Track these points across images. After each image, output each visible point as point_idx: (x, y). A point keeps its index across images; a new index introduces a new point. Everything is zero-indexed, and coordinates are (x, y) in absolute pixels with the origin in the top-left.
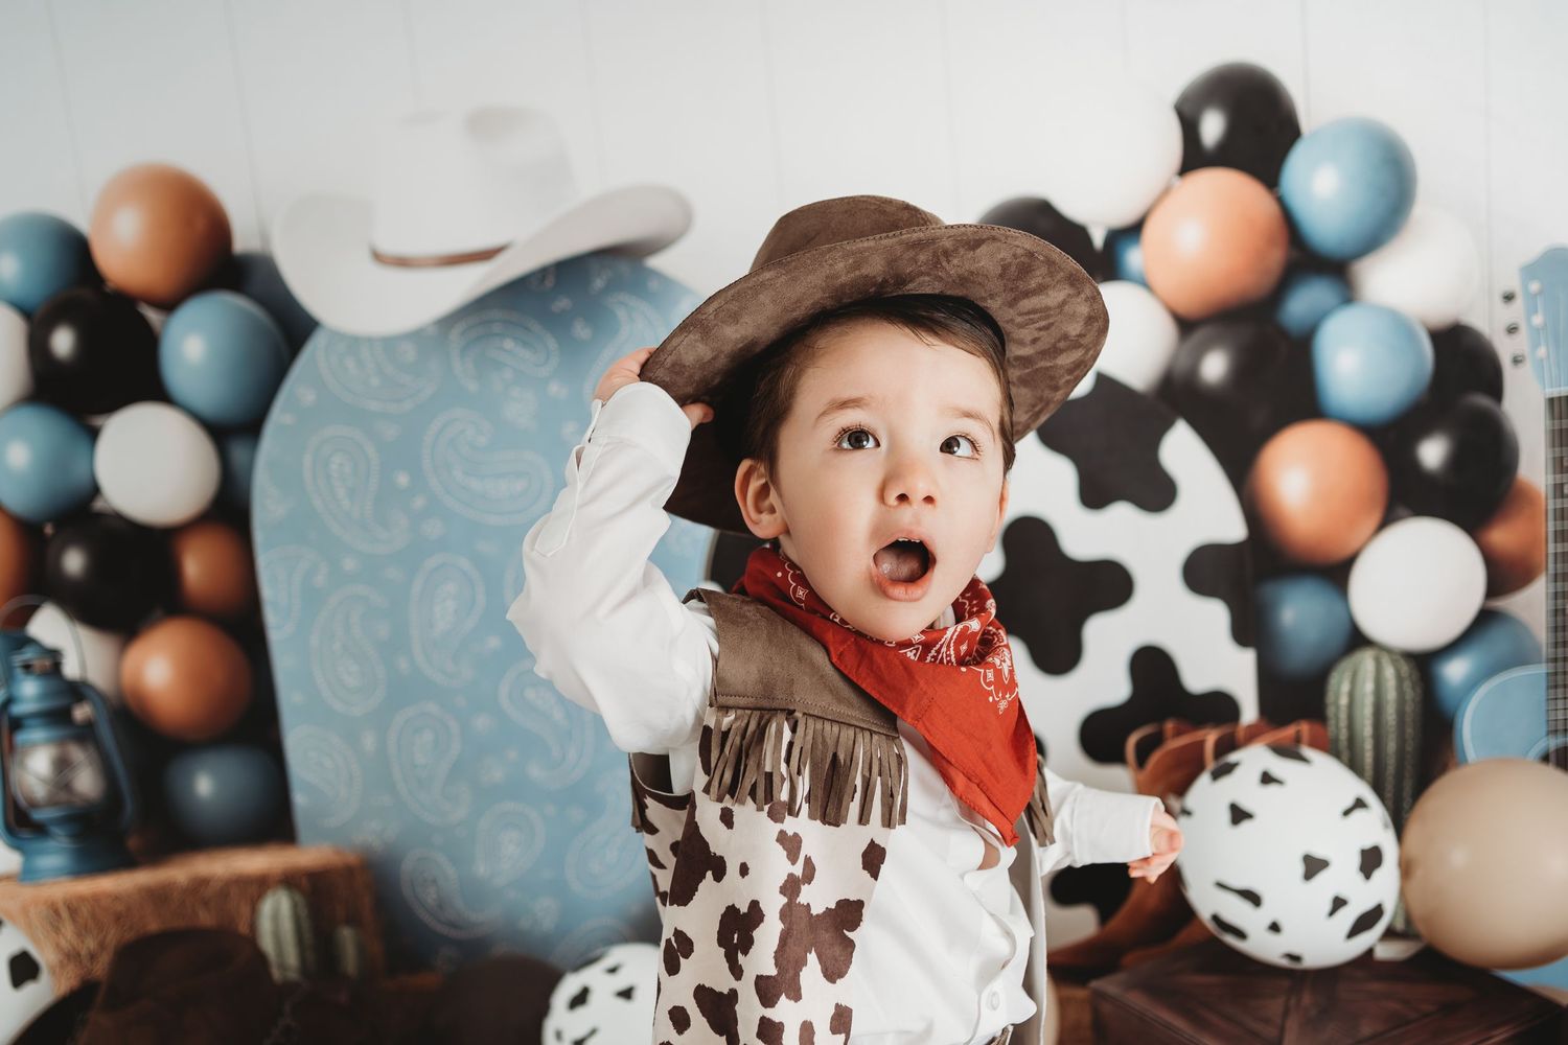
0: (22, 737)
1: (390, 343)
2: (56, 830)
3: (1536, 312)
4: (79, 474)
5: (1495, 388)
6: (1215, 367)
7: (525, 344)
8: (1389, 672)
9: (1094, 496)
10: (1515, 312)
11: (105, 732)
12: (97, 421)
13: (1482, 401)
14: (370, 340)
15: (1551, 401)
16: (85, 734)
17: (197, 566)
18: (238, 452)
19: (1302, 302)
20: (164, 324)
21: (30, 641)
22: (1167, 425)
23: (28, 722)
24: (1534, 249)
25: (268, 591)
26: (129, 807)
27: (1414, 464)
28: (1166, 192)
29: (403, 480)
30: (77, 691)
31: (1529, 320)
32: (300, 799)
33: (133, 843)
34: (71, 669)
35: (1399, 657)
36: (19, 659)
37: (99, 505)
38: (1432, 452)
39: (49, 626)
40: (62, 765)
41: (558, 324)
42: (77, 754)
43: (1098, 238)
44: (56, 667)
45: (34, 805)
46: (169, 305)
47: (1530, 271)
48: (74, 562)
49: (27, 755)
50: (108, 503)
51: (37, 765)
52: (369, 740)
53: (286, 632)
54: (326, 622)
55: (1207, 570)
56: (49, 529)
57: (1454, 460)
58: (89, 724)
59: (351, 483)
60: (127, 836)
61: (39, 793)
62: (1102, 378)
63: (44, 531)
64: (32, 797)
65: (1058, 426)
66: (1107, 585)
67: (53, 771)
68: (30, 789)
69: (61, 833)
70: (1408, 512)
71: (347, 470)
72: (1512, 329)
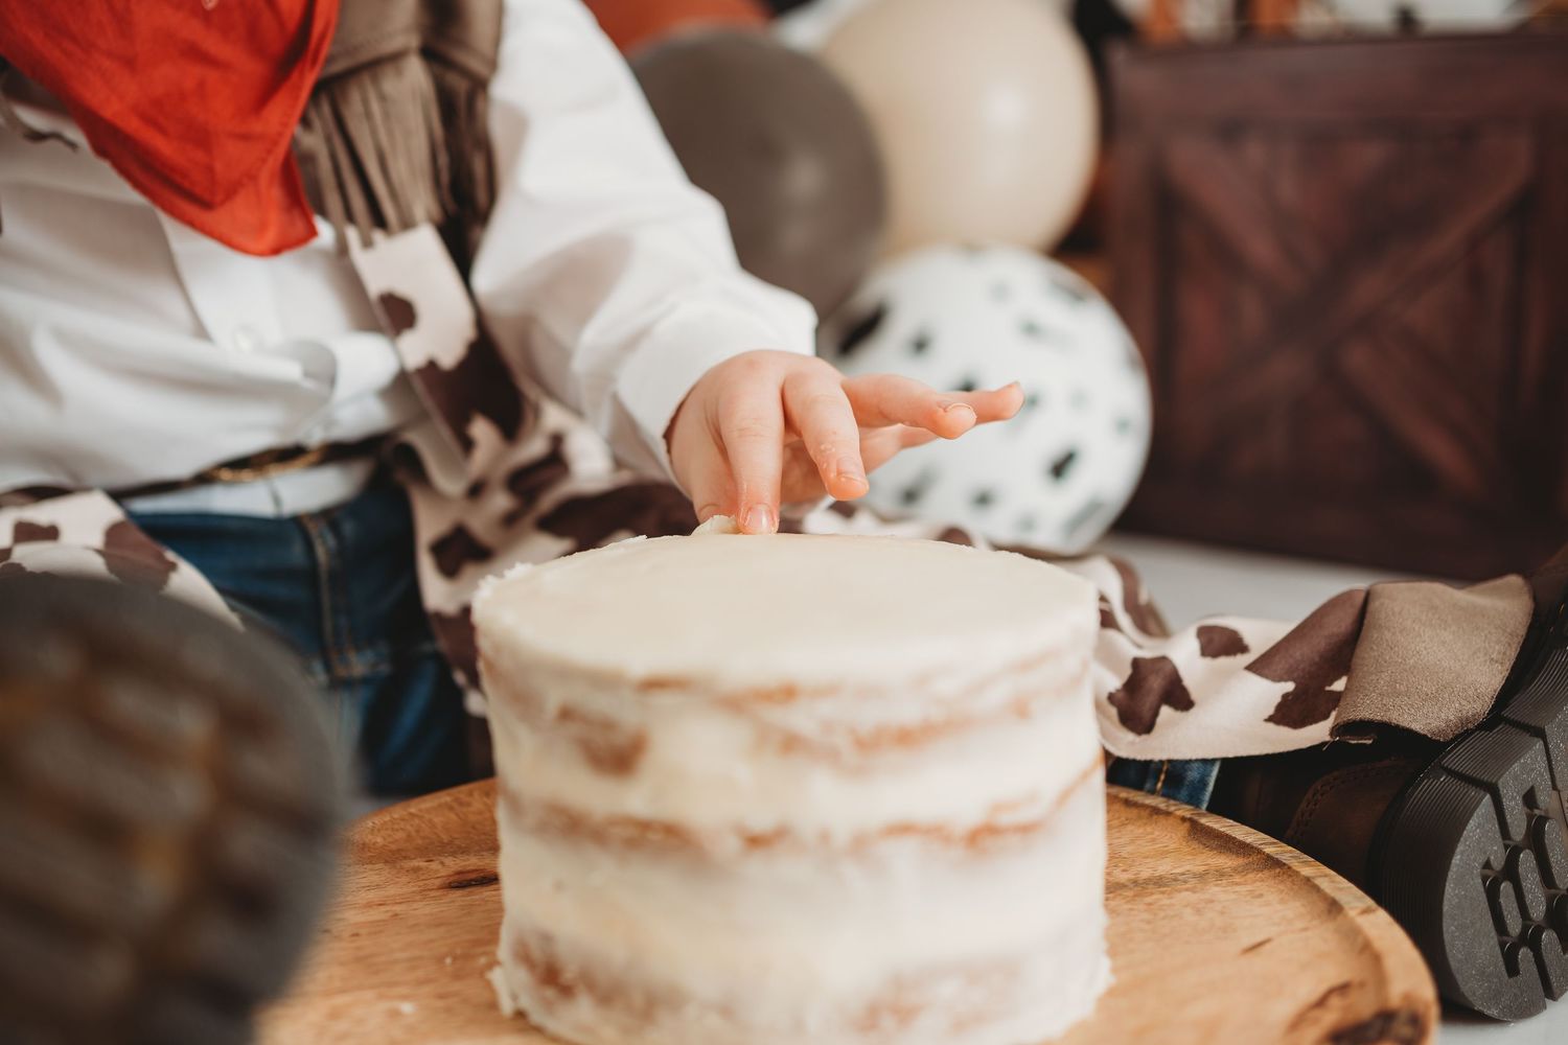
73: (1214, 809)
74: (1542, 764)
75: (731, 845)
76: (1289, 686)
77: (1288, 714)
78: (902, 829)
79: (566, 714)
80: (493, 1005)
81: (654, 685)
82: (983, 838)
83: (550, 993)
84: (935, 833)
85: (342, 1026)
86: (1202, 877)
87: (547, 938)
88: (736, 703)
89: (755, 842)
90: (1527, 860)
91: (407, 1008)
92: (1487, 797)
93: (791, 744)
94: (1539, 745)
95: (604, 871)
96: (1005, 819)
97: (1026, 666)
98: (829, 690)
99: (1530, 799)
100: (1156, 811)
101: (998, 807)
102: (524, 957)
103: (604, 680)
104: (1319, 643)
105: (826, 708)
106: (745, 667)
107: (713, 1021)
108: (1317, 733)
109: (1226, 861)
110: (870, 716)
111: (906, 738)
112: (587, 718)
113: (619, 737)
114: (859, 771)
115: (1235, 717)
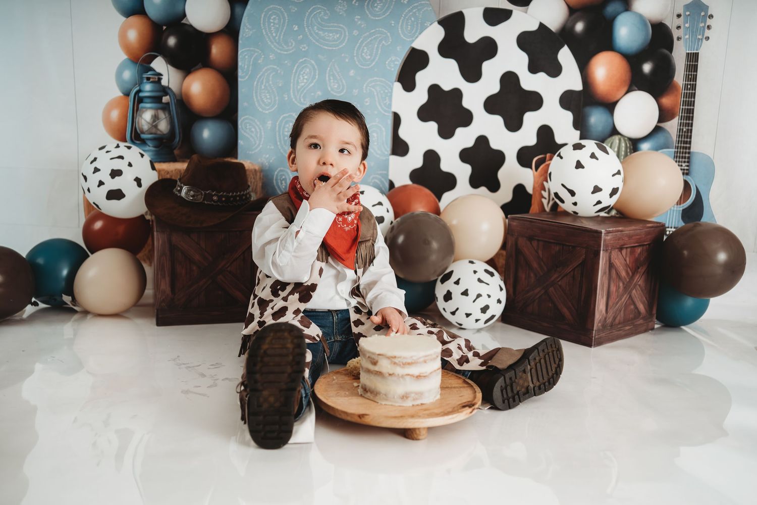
0: (142, 105)
2: (149, 143)
3: (687, 23)
4: (180, 8)
5: (670, 48)
6: (579, 27)
8: (623, 145)
9: (533, 68)
10: (680, 21)
11: (173, 108)
13: (666, 52)
15: (688, 54)
16: (166, 108)
17: (217, 50)
18: (238, 10)
19: (612, 8)
21: (152, 69)
22: (562, 46)
23: (146, 100)
25: (240, 64)
26: (177, 139)
27: (641, 70)
29: (296, 28)
30: (165, 91)
31: (684, 25)
32: (241, 142)
33: (176, 152)
34: (164, 82)
35: (626, 139)
36: (145, 76)
37: (184, 21)
38: (647, 68)
39: (159, 64)
40: (155, 118)
42: (162, 115)
44: (160, 79)
45: (143, 133)
47: (687, 7)
48: (172, 41)
49: (143, 112)
50: (189, 22)
51: (146, 117)
52: (269, 124)
53: (245, 79)
54: (260, 77)
55: (568, 100)
56: (165, 28)
57: (654, 71)
58: (168, 104)
59: (277, 26)
60: (175, 149)
61: (146, 127)
62: (541, 25)
63: (163, 28)
64: (142, 129)
65: (525, 41)
66: (534, 101)
67: (152, 120)
68: (142, 126)
69: (151, 145)
70: (636, 89)
71: (276, 21)
72: (679, 27)
73: (469, 378)
74: (514, 374)
75: (387, 375)
76: (483, 361)
78: (408, 375)
79: (369, 357)
80: (358, 394)
81: (379, 355)
82: (418, 377)
83: (365, 392)
84: (412, 376)
85: (339, 394)
86: (461, 387)
87: (365, 385)
88: (389, 358)
89: (390, 375)
90: (509, 388)
91: (347, 393)
92: (503, 377)
93: (395, 363)
94: (513, 371)
95: (372, 377)
96: (422, 375)
97: (426, 356)
98: (400, 357)
99: (511, 379)
100: (460, 378)
101: (420, 374)
102: (362, 388)
103: (373, 354)
104: (489, 355)
105: (399, 359)
106: (390, 354)
107: (384, 396)
108: (484, 368)
109: (466, 385)
110: (404, 361)
111: (409, 364)
112: (371, 358)
113: (375, 361)
114: (403, 367)
115: (475, 364)
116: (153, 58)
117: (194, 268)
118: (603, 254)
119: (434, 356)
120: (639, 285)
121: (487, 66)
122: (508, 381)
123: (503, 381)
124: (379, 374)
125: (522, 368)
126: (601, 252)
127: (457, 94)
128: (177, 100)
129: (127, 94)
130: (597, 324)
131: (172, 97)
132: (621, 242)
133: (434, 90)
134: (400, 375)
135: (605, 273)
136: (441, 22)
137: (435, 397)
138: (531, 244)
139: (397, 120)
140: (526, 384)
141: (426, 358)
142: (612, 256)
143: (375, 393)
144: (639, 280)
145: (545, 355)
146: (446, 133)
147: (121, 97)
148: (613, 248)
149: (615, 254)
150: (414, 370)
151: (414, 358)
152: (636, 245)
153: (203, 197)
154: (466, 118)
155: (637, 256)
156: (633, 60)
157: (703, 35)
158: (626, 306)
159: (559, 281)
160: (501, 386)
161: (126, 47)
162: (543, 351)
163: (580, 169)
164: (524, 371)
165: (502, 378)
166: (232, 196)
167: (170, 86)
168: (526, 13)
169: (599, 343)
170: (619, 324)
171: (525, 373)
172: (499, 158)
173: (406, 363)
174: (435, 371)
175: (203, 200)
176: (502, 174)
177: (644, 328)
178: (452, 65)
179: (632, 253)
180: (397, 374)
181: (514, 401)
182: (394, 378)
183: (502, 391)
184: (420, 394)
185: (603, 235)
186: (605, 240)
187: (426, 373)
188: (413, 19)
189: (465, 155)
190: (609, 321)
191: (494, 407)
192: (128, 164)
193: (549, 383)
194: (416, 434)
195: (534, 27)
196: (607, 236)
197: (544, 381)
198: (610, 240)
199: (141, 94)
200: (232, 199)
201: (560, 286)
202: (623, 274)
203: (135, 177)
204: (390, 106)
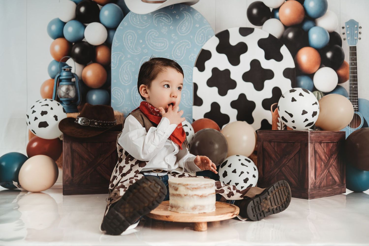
0: (61, 83)
1: (142, 16)
2: (64, 103)
3: (348, 31)
4: (81, 34)
5: (341, 44)
6: (291, 35)
7: (167, 19)
8: (320, 96)
9: (268, 57)
10: (344, 30)
11: (77, 84)
12: (86, 24)
13: (339, 46)
14: (139, 14)
15: (350, 47)
16: (73, 84)
17: (101, 54)
18: (111, 33)
19: (307, 25)
20: (102, 8)
21: (66, 65)
22: (282, 45)
23: (63, 81)
24: (348, 20)
25: (112, 60)
26: (79, 100)
27: (326, 56)
28: (284, 3)
29: (141, 41)
30: (73, 75)
31: (347, 32)
32: (112, 101)
33: (78, 107)
34: (73, 71)
35: (321, 93)
36: (63, 68)
37: (83, 40)
38: (329, 55)
39: (70, 62)
40: (68, 90)
41: (173, 16)
42: (71, 88)
43: (271, 10)
44: (70, 70)
45: (61, 97)
46: (103, 5)
47: (347, 23)
48: (77, 50)
49: (61, 87)
50: (86, 40)
51: (63, 89)
52: (128, 91)
53: (115, 68)
54: (123, 67)
55: (287, 73)
56: (73, 44)
57: (333, 57)
58: (74, 82)
59: (131, 41)
60: (78, 105)
61: (63, 95)
62: (270, 35)
63: (72, 44)
64: (61, 95)
65: (262, 43)
66: (269, 74)
67: (66, 91)
68: (61, 94)
69: (65, 104)
70: (324, 66)
71: (131, 38)
72: (344, 34)
73: (234, 204)
74: (259, 199)
75: (184, 196)
76: (242, 194)
77: (241, 197)
78: (195, 195)
79: (173, 187)
80: (168, 210)
81: (179, 184)
82: (201, 196)
83: (172, 208)
84: (198, 195)
87: (172, 204)
88: (184, 185)
89: (185, 195)
91: (162, 210)
93: (188, 188)
94: (259, 198)
95: (175, 198)
96: (203, 195)
97: (205, 184)
98: (190, 185)
99: (257, 202)
101: (203, 194)
102: (170, 206)
103: (175, 184)
104: (245, 191)
105: (190, 186)
107: (182, 208)
110: (193, 187)
111: (196, 188)
112: (174, 187)
113: (176, 188)
114: (192, 191)
115: (237, 197)
116: (67, 59)
117: (85, 162)
118: (310, 144)
119: (211, 185)
120: (334, 165)
121: (242, 57)
122: (256, 204)
123: (253, 203)
124: (179, 195)
125: (264, 196)
126: (309, 144)
127: (227, 72)
128: (79, 80)
129: (53, 78)
130: (310, 186)
131: (77, 79)
132: (320, 139)
133: (215, 70)
134: (191, 195)
135: (312, 156)
136: (217, 36)
137: (212, 210)
138: (270, 144)
139: (196, 87)
140: (268, 207)
141: (206, 186)
142: (316, 147)
143: (177, 207)
144: (333, 162)
145: (279, 190)
146: (223, 93)
147: (50, 80)
148: (316, 142)
149: (317, 145)
150: (199, 192)
151: (199, 185)
152: (329, 141)
153: (89, 123)
154: (233, 85)
155: (330, 148)
156: (321, 51)
157: (357, 37)
158: (327, 177)
159: (287, 163)
160: (252, 206)
161: (54, 54)
162: (277, 187)
163: (294, 102)
164: (266, 199)
165: (252, 201)
166: (105, 123)
167: (76, 73)
168: (262, 29)
169: (313, 197)
170: (324, 187)
171: (267, 200)
172: (252, 105)
173: (194, 188)
174: (211, 194)
175: (90, 124)
176: (254, 114)
177: (339, 191)
178: (224, 57)
179: (327, 146)
180: (189, 195)
181: (261, 216)
182: (187, 197)
183: (252, 209)
184: (203, 207)
185: (309, 134)
186: (310, 137)
187: (206, 194)
188: (202, 34)
189: (234, 104)
190: (318, 184)
191: (249, 220)
192: (51, 108)
193: (283, 207)
194: (200, 227)
195: (266, 36)
196: (312, 134)
197: (279, 205)
198: (314, 137)
199: (61, 78)
200: (105, 124)
201: (288, 166)
202: (323, 157)
203: (54, 115)
204: (192, 79)
